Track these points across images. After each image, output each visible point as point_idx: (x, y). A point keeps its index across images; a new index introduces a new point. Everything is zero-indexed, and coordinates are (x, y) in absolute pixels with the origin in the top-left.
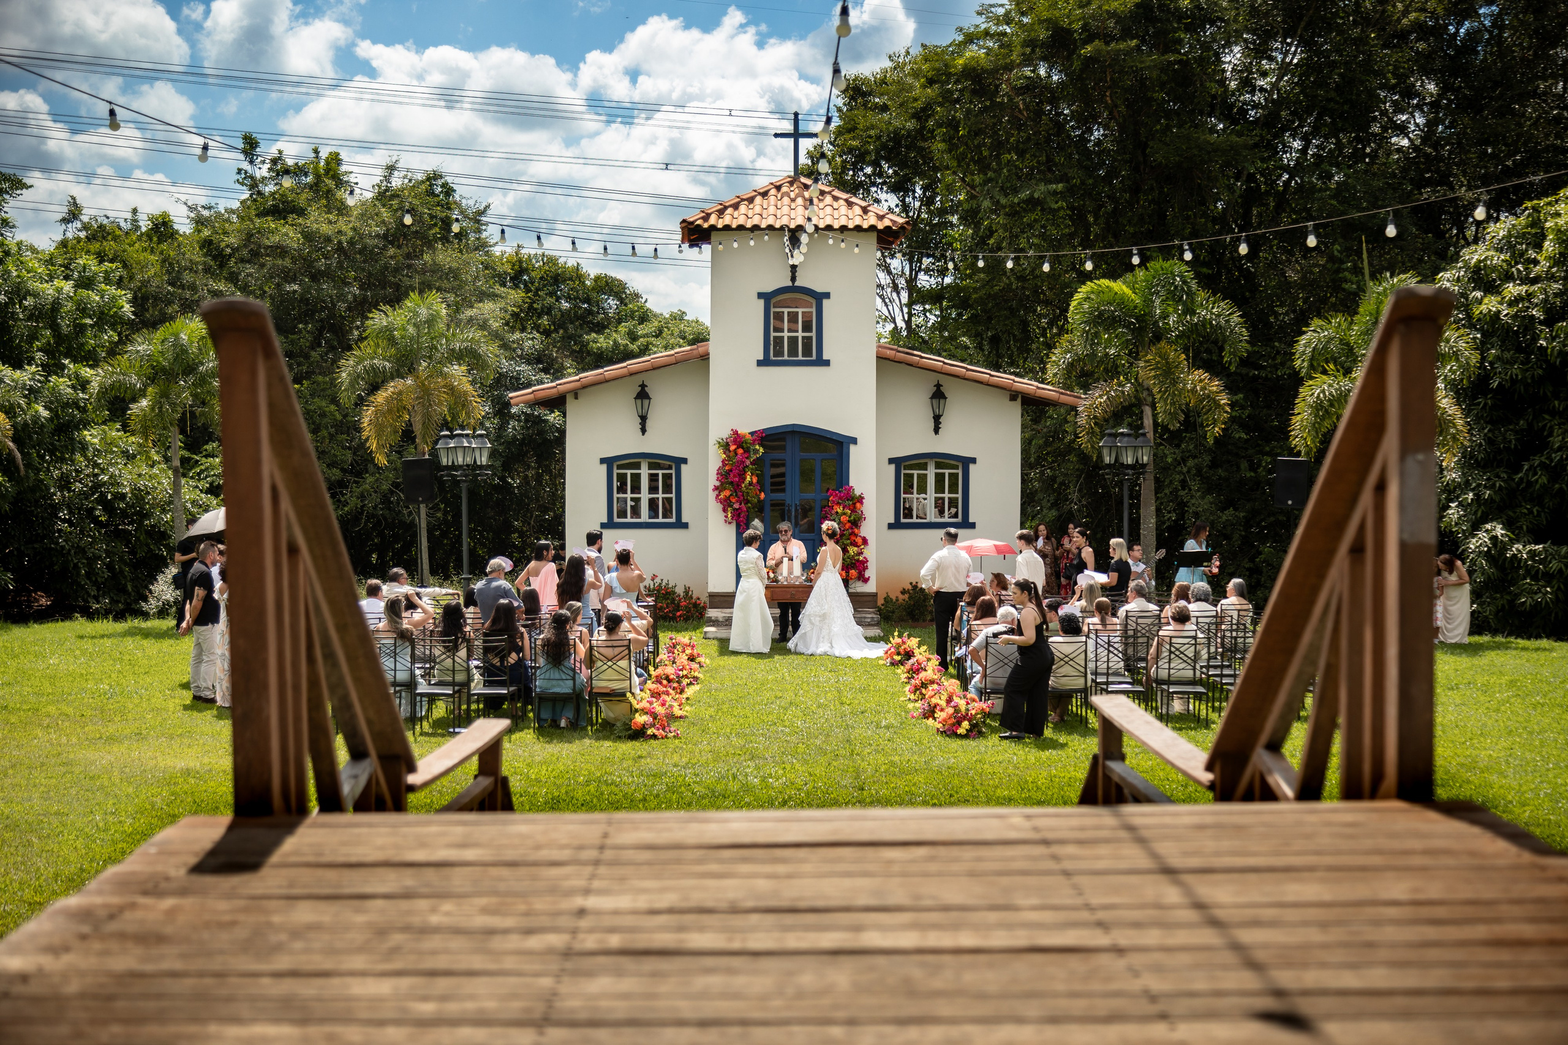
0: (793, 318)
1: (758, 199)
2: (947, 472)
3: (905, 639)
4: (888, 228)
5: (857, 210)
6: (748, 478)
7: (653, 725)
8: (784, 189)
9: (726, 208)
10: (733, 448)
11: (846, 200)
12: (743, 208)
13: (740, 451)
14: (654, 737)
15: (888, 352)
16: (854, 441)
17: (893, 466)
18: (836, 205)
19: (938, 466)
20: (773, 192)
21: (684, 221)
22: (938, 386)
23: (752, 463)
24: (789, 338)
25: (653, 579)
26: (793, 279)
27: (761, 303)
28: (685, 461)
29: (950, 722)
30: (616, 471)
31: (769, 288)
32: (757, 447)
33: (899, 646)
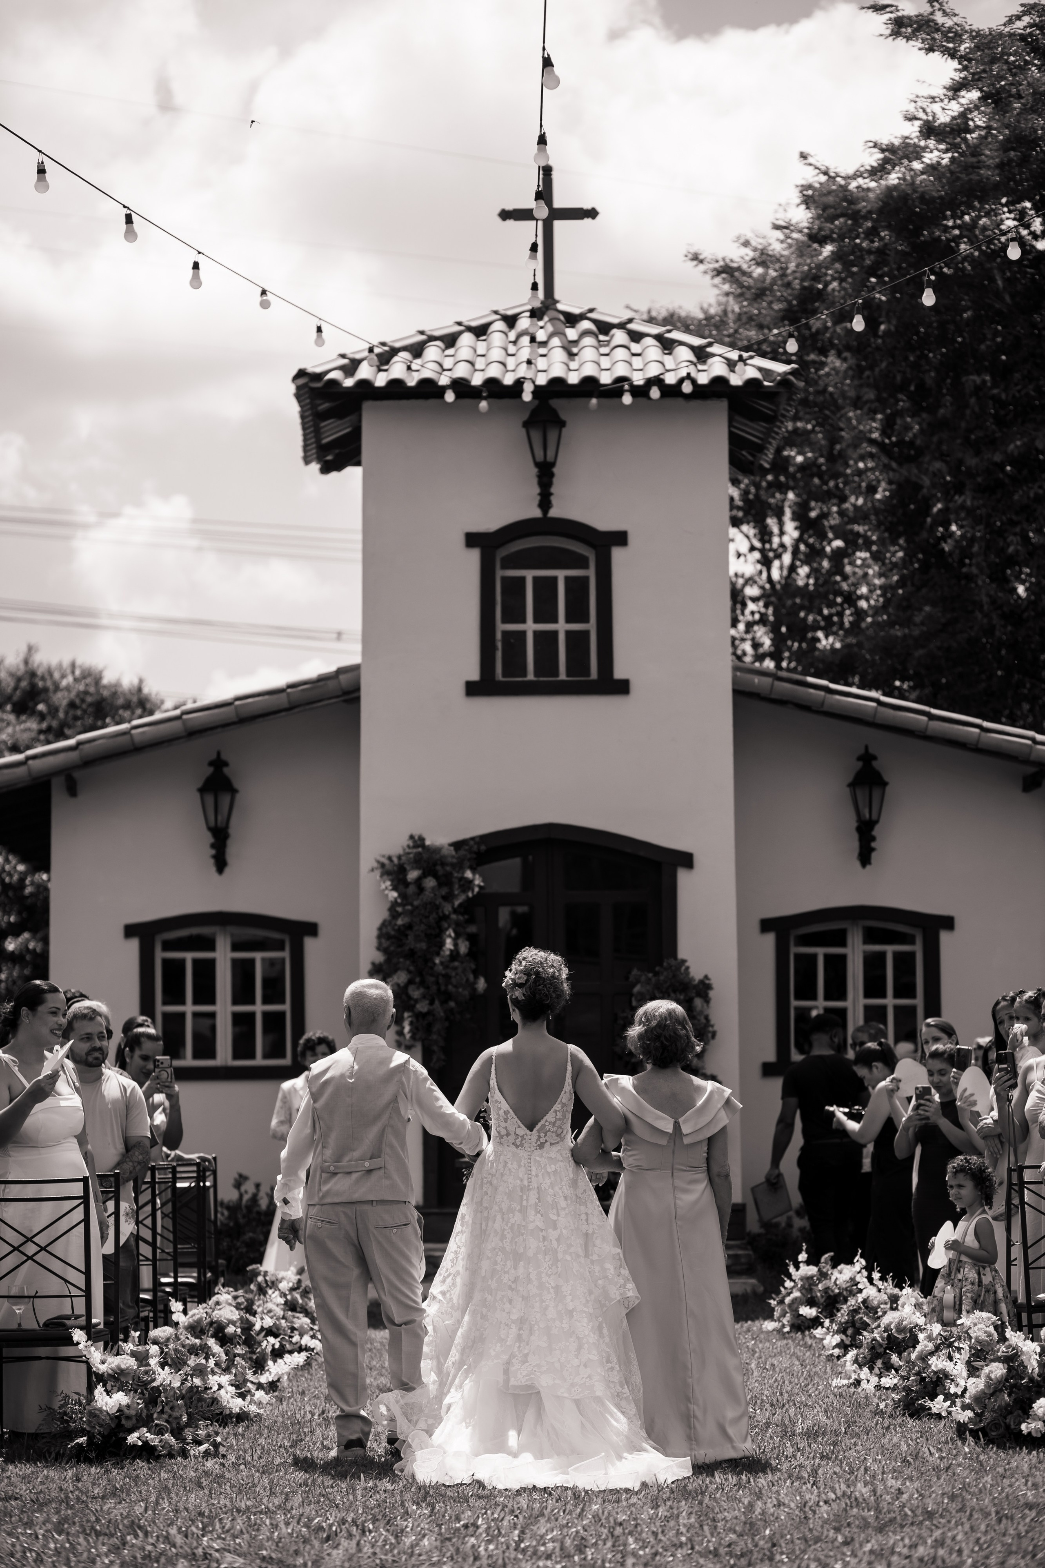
0: (546, 588)
1: (467, 339)
2: (890, 950)
3: (827, 1268)
4: (751, 383)
5: (684, 353)
6: (449, 944)
7: (143, 1420)
8: (524, 323)
9: (394, 351)
10: (413, 875)
11: (659, 338)
12: (432, 352)
13: (430, 883)
14: (147, 1452)
15: (756, 680)
16: (686, 860)
17: (770, 939)
18: (635, 348)
19: (871, 936)
20: (500, 325)
21: (301, 373)
22: (867, 758)
23: (455, 911)
24: (536, 634)
25: (238, 1185)
26: (545, 502)
27: (474, 556)
28: (311, 929)
29: (994, 1403)
30: (160, 955)
31: (491, 523)
32: (469, 874)
33: (809, 1283)
